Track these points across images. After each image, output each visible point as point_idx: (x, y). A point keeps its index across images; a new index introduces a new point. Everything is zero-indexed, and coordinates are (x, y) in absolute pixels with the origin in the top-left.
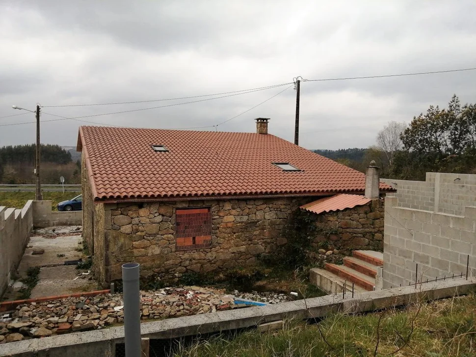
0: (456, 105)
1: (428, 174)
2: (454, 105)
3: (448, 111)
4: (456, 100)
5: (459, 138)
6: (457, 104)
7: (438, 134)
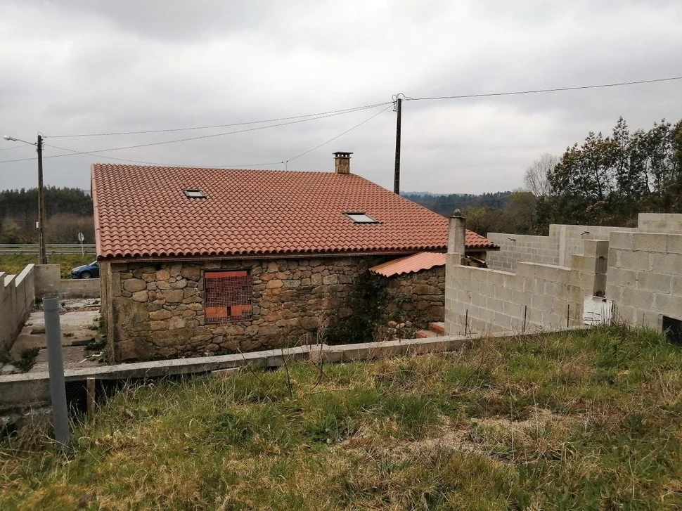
0: (623, 132)
1: (552, 226)
2: (621, 132)
3: (612, 141)
4: (622, 125)
5: (630, 177)
6: (624, 130)
7: (600, 172)
